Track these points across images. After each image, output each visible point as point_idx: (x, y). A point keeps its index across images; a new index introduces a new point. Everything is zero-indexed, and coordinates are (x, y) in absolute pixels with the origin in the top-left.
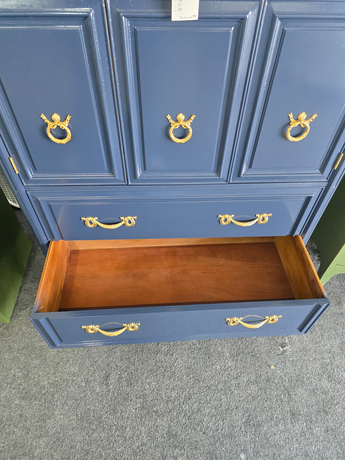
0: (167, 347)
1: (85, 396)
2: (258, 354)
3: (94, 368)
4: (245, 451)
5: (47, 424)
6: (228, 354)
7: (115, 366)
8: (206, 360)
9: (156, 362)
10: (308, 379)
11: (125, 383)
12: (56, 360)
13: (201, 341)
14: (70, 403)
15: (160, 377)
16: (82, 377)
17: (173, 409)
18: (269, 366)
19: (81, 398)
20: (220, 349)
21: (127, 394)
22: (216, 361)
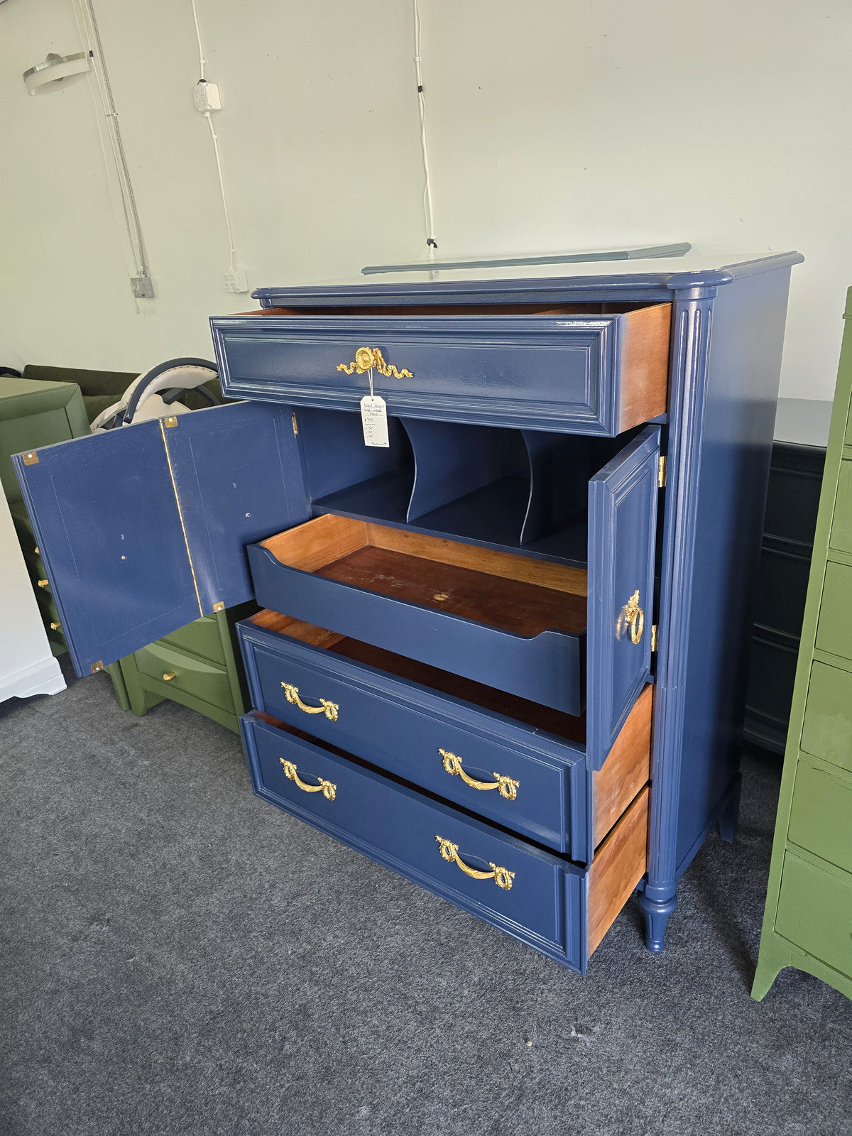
0: (400, 912)
1: (256, 899)
2: (524, 1011)
4: (374, 1108)
5: (198, 899)
6: (476, 979)
7: (317, 891)
8: (437, 963)
9: (368, 920)
10: (577, 1106)
11: (309, 916)
12: (264, 843)
14: (237, 894)
15: (356, 939)
16: (272, 878)
17: (336, 986)
18: (527, 1040)
19: (251, 898)
20: (470, 964)
21: (300, 930)
22: (448, 974)
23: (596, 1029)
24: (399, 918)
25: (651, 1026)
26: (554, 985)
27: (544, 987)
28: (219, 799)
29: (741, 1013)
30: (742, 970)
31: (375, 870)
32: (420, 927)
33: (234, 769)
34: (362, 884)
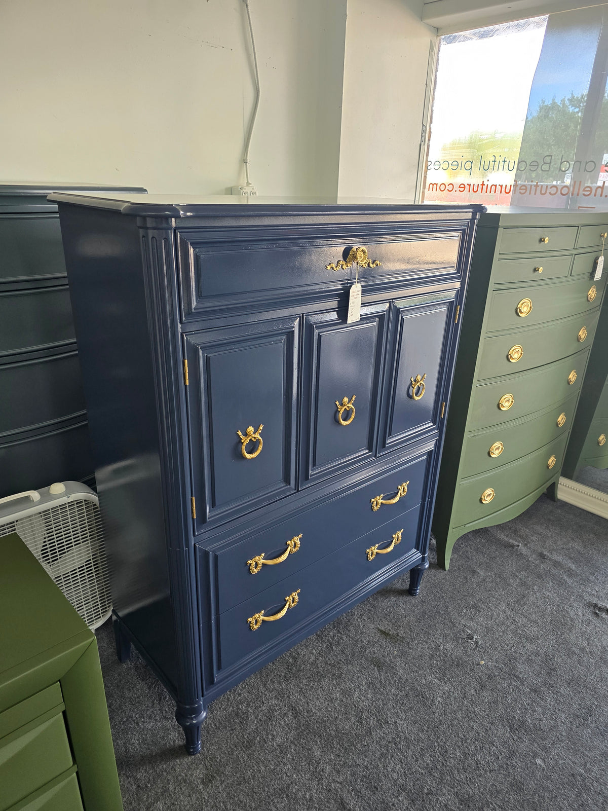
2: (459, 661)
4: (535, 755)
6: (436, 681)
8: (423, 701)
9: (379, 743)
11: (368, 793)
13: (400, 687)
17: (442, 774)
20: (424, 682)
22: (432, 695)
23: (469, 632)
24: (380, 720)
25: (465, 610)
26: (440, 642)
32: (390, 706)
34: (338, 743)
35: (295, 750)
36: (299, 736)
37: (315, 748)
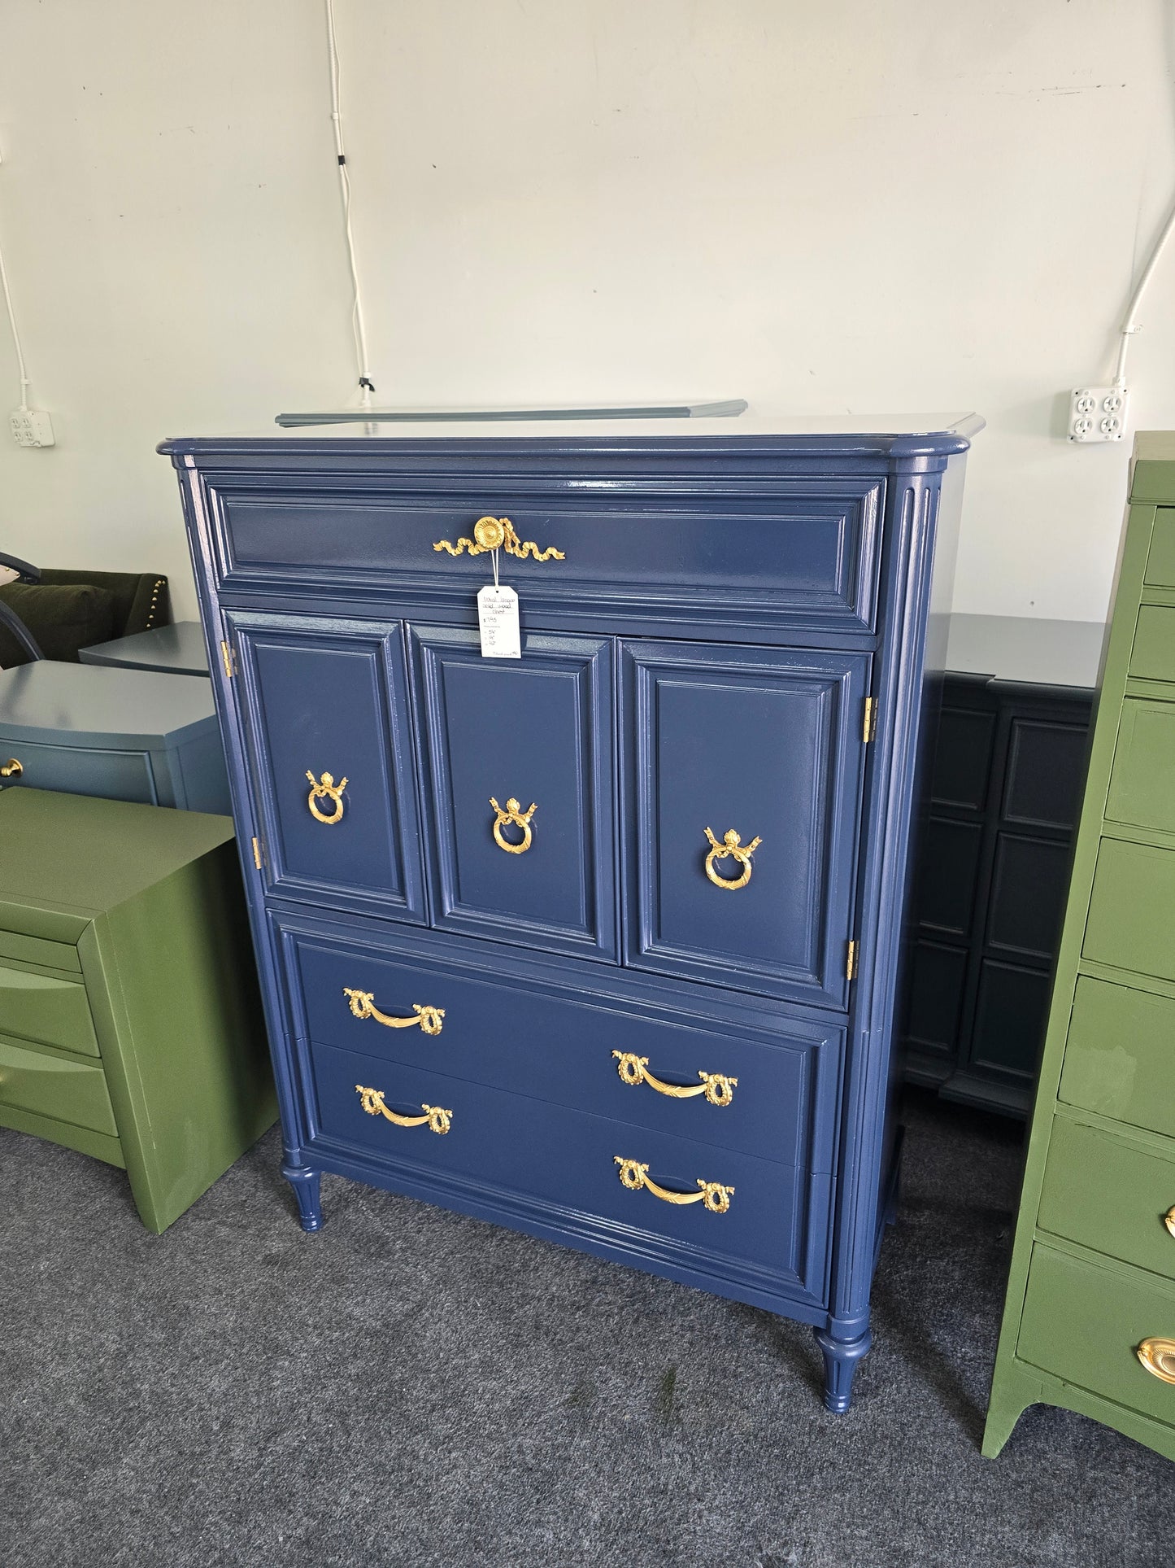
0: (451, 1428)
1: (201, 1454)
2: (681, 1554)
3: (259, 1400)
5: (95, 1475)
6: (596, 1517)
7: (305, 1418)
8: (529, 1504)
9: (402, 1452)
11: (301, 1467)
12: (196, 1350)
13: (544, 1452)
14: (165, 1452)
15: (389, 1491)
16: (223, 1410)
19: (193, 1454)
20: (581, 1493)
21: (292, 1495)
22: (552, 1518)
23: (793, 1557)
24: (452, 1438)
25: (864, 1533)
26: (715, 1499)
27: (700, 1506)
28: (99, 1285)
29: (976, 1481)
30: (959, 1415)
31: (396, 1364)
32: (489, 1447)
33: (116, 1227)
34: (379, 1392)
35: (348, 1339)
36: (373, 1334)
37: (361, 1363)
